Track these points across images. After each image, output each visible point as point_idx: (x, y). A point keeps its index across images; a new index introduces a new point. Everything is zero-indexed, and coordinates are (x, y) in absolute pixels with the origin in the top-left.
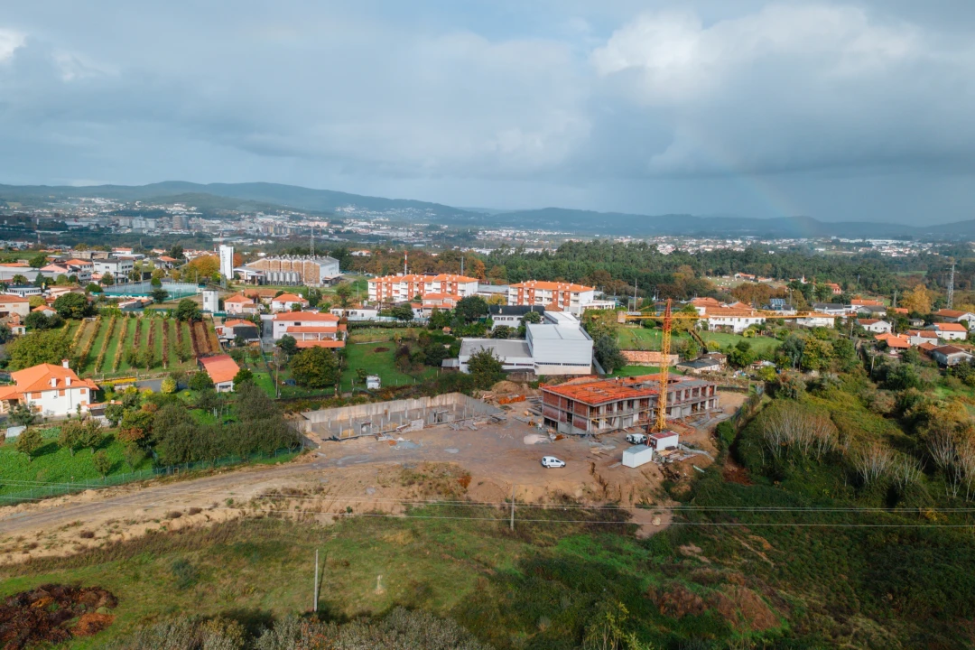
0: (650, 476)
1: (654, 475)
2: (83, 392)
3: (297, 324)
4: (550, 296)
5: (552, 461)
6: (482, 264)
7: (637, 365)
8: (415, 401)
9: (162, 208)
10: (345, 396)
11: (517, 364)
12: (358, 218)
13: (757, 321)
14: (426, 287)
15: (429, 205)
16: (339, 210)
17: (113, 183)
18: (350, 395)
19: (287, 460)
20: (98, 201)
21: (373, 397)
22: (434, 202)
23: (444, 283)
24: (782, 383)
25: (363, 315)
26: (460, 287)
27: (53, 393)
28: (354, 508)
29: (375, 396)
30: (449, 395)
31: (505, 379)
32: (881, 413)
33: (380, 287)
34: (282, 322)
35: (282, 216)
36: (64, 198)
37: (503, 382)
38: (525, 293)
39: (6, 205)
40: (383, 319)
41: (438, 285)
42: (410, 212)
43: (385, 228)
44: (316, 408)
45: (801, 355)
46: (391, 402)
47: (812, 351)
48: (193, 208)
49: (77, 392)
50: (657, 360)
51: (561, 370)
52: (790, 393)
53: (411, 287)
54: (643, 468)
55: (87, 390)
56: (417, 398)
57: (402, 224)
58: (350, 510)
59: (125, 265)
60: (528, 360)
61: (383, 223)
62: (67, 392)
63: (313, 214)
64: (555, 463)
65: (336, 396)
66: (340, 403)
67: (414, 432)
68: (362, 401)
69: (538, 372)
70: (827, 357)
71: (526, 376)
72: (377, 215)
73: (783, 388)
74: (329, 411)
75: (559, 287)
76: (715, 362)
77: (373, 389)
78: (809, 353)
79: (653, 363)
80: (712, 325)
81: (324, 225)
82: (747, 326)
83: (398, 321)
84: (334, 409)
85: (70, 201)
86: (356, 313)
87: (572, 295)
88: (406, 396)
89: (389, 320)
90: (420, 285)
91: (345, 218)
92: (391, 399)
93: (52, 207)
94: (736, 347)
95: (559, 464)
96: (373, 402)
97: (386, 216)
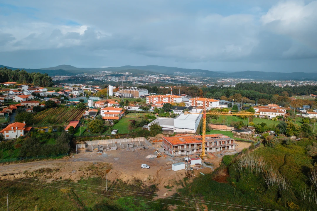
0: (180, 175)
1: (182, 175)
2: (21, 131)
3: (108, 111)
4: (202, 103)
5: (144, 166)
6: (202, 91)
7: (218, 130)
8: (127, 139)
9: (123, 74)
10: (102, 136)
11: (168, 128)
12: (180, 75)
13: (280, 114)
14: (164, 99)
15: (205, 71)
16: (175, 73)
17: (111, 67)
18: (104, 136)
19: (60, 158)
20: (107, 72)
21: (112, 137)
22: (206, 70)
23: (169, 98)
24: (267, 141)
25: (134, 108)
26: (174, 99)
27: (12, 131)
28: (63, 177)
29: (113, 137)
30: (140, 138)
31: (161, 133)
32: (311, 156)
33: (150, 99)
34: (103, 111)
35: (157, 76)
36: (98, 71)
37: (159, 134)
38: (194, 102)
39: (84, 74)
40: (139, 110)
41: (167, 99)
42: (198, 73)
43: (188, 79)
44: (91, 140)
45: (285, 129)
46: (118, 139)
47: (290, 128)
48: (131, 74)
49: (19, 131)
50: (225, 128)
51: (184, 131)
52: (270, 145)
53: (159, 99)
54: (177, 172)
55: (23, 131)
56: (128, 138)
57: (194, 77)
58: (61, 178)
59: (81, 91)
60: (172, 127)
61: (188, 77)
62: (16, 131)
63: (166, 75)
64: (145, 167)
65: (99, 136)
66: (100, 139)
67: (111, 151)
68: (108, 138)
69: (175, 131)
70: (298, 131)
71: (169, 132)
72: (187, 74)
73: (268, 143)
74: (95, 141)
75: (206, 100)
76: (249, 130)
77: (113, 134)
78: (288, 129)
79: (223, 129)
80: (261, 115)
81: (168, 78)
82: (275, 116)
83: (144, 111)
84: (97, 141)
85: (99, 72)
86: (132, 108)
87: (210, 103)
88: (124, 137)
89: (141, 110)
90: (162, 99)
91: (176, 76)
92: (118, 138)
93: (95, 74)
94: (261, 125)
95: (147, 167)
96: (112, 139)
97: (190, 75)
